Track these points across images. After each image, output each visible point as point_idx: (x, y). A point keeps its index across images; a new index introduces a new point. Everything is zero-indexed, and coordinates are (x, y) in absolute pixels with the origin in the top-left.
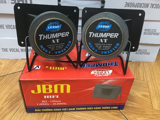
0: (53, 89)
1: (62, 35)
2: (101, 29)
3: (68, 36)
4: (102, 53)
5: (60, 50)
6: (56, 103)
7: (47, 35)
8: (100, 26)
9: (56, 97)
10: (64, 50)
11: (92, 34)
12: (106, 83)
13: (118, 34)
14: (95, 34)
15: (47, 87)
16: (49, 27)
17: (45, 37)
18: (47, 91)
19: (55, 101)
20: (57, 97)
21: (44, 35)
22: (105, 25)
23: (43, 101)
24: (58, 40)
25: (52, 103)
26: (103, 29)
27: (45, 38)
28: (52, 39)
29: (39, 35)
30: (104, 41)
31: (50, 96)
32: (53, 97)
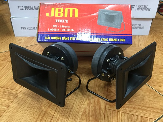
0: (64, 12)
9: (66, 21)
12: (107, 8)
19: (64, 27)
23: (54, 26)
25: (61, 29)
31: (61, 20)
32: (63, 22)
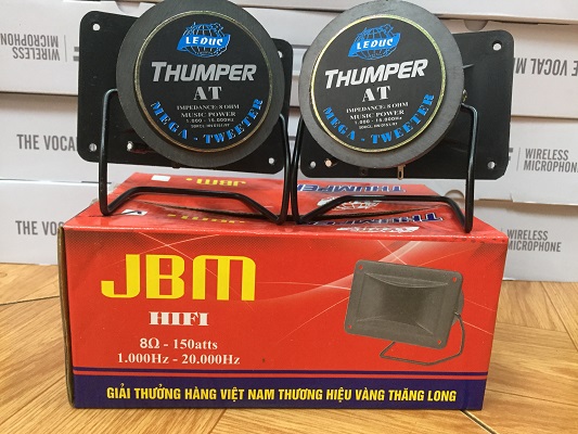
0: (187, 277)
1: (233, 72)
2: (365, 52)
3: (251, 79)
4: (375, 142)
5: (223, 130)
6: (198, 353)
7: (179, 67)
8: (362, 45)
9: (198, 320)
10: (235, 132)
11: (336, 77)
12: (395, 257)
13: (425, 62)
14: (345, 75)
15: (166, 267)
16: (190, 40)
17: (173, 73)
18: (166, 287)
19: (191, 344)
20: (204, 321)
21: (170, 67)
22: (377, 37)
23: (144, 343)
24: (215, 90)
25: (179, 353)
26: (371, 52)
27: (172, 77)
28: (194, 84)
29: (154, 64)
30: (377, 94)
31: (176, 316)
32: (187, 321)
